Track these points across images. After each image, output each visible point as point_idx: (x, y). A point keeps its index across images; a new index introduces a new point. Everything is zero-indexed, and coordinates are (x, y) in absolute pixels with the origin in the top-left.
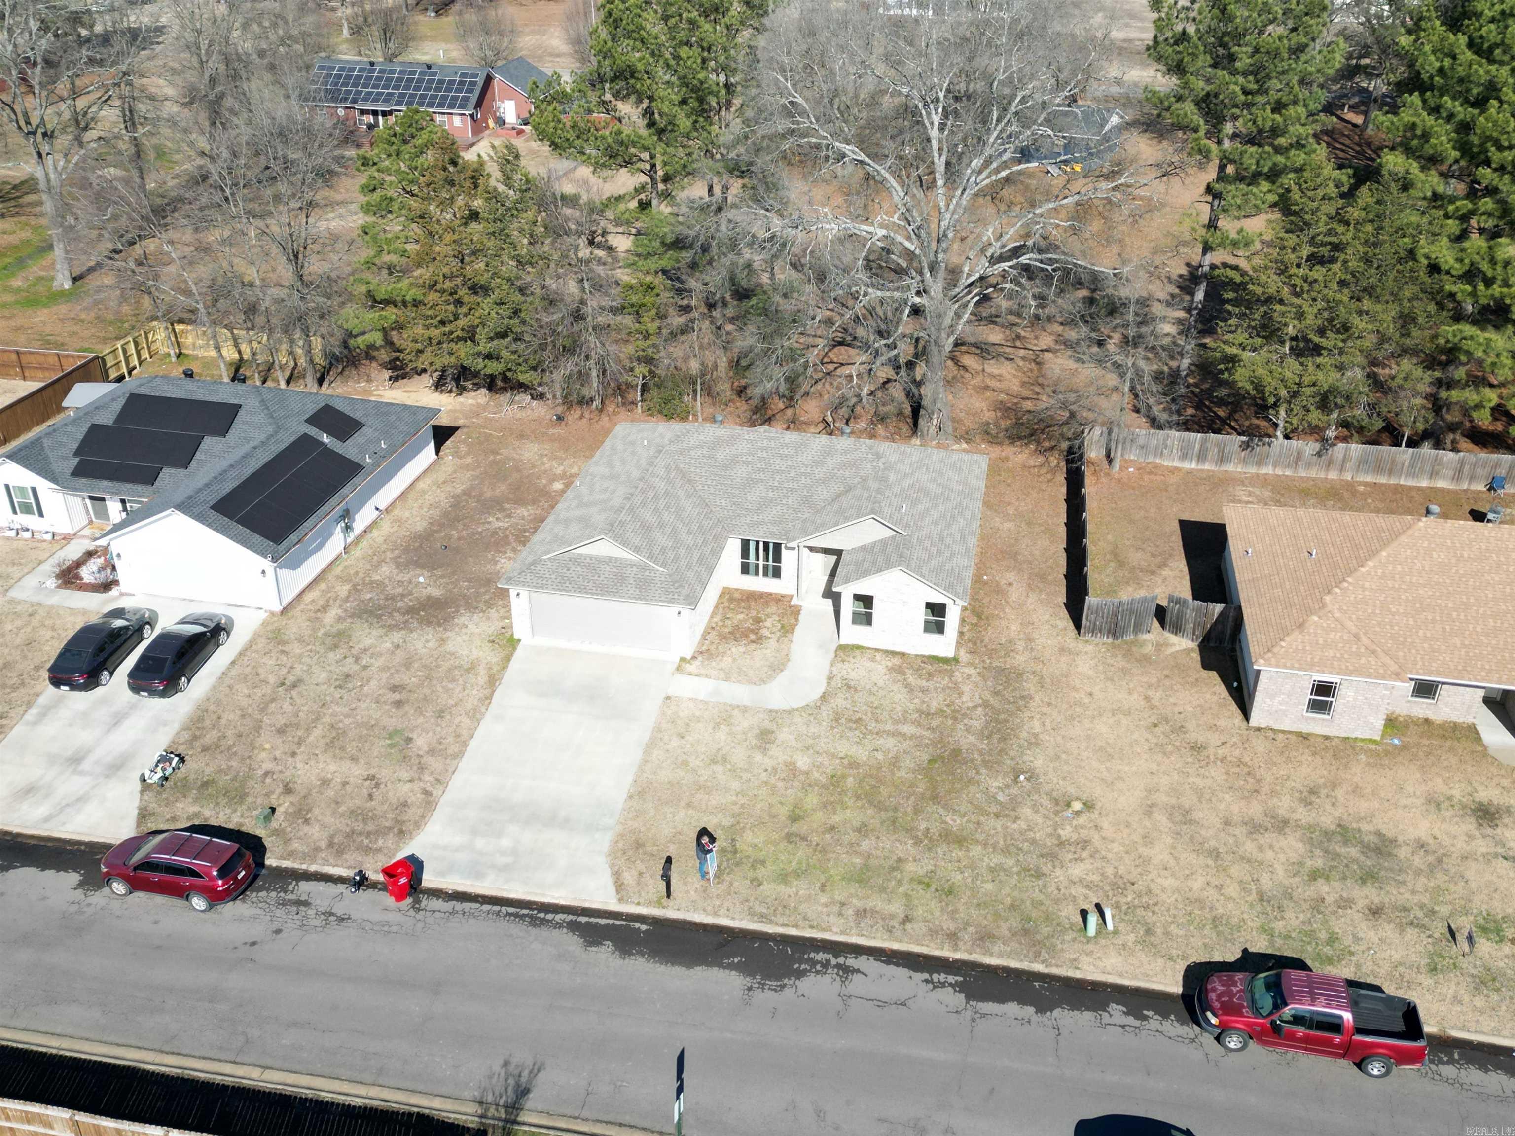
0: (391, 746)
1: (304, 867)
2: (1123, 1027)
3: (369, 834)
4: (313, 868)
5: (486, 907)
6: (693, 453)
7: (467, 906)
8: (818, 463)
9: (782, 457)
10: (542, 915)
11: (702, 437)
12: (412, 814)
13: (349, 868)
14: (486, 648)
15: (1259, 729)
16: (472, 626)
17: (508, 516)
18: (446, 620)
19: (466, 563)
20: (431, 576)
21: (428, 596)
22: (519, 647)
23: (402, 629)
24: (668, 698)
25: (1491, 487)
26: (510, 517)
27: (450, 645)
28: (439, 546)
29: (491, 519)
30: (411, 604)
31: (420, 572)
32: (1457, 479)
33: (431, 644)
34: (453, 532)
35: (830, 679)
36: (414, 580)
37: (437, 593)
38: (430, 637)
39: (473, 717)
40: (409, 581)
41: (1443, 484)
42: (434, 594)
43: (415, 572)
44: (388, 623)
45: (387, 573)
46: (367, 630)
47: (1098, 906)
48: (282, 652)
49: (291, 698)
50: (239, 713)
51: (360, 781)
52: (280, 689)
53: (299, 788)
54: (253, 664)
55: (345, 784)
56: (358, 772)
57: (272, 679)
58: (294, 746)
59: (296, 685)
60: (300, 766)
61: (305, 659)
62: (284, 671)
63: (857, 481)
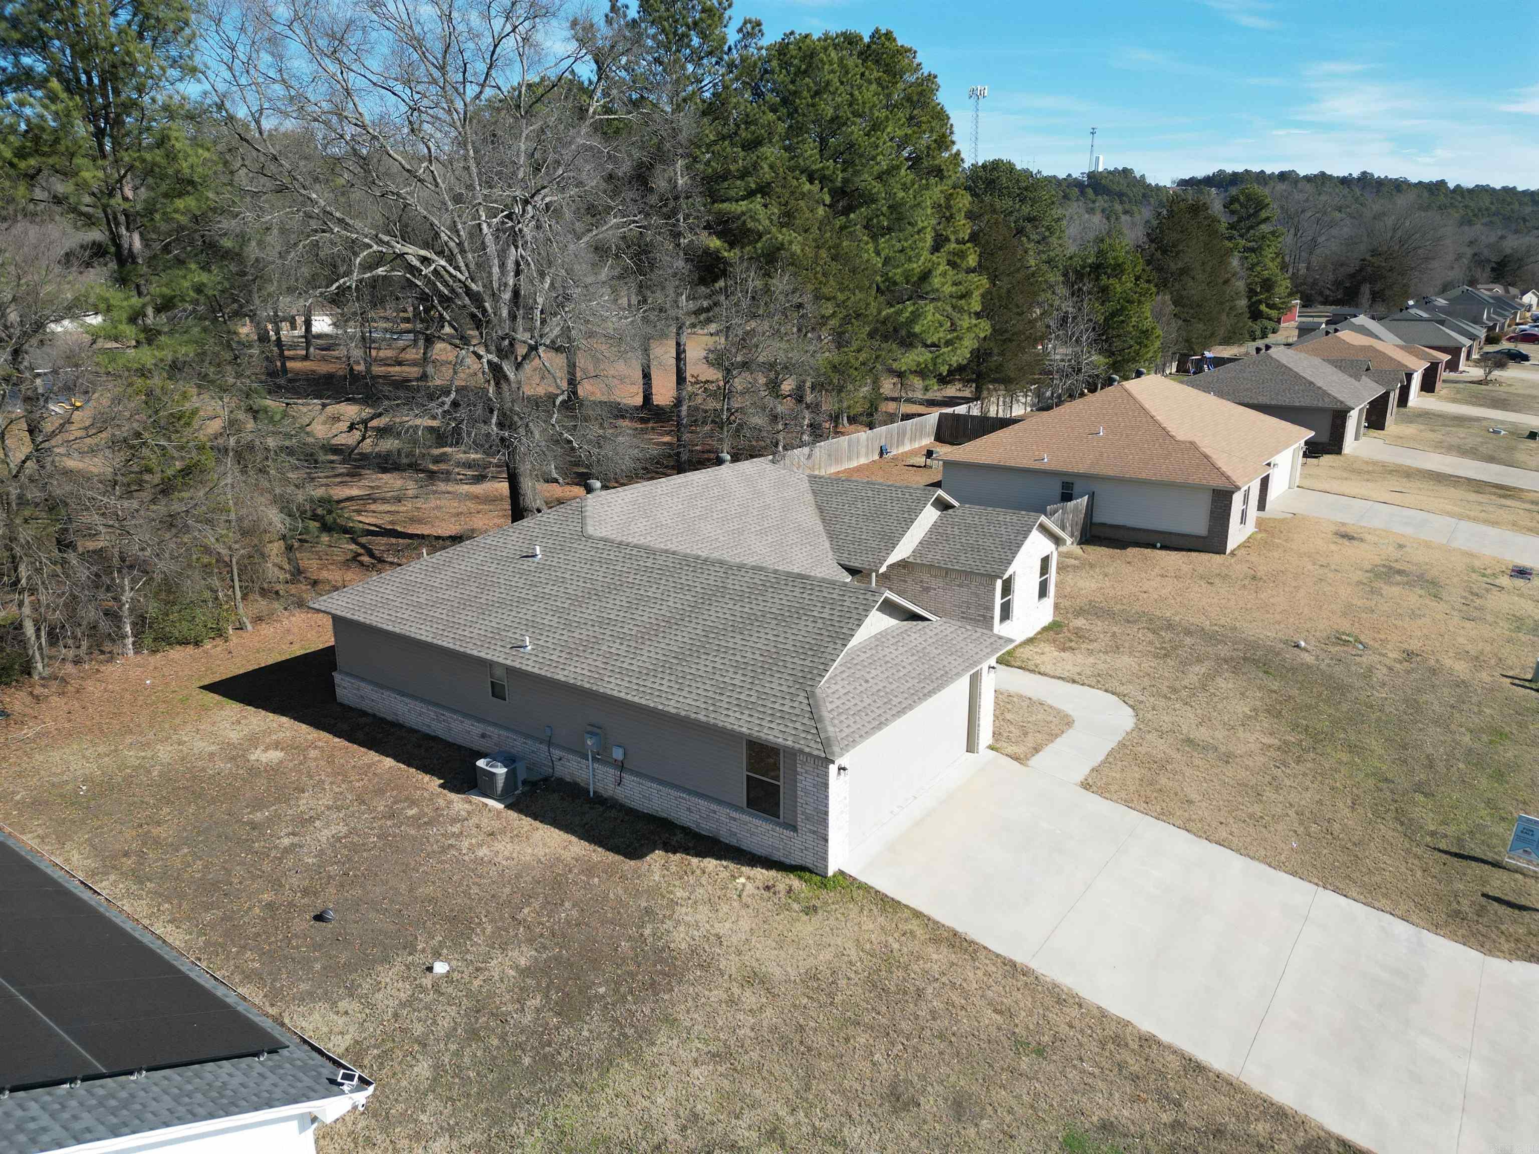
14: (832, 922)
15: (1233, 553)
16: (720, 929)
17: (305, 821)
18: (661, 960)
19: (432, 900)
20: (437, 955)
21: (524, 972)
22: (863, 878)
23: (645, 1034)
24: (1086, 785)
25: (881, 454)
26: (311, 820)
27: (777, 971)
28: (302, 923)
29: (286, 841)
30: (535, 1002)
31: (398, 968)
32: (867, 454)
33: (750, 999)
34: (266, 897)
35: (1074, 681)
36: (427, 981)
37: (524, 956)
38: (717, 994)
39: (1060, 1001)
40: (422, 989)
41: (863, 461)
42: (523, 962)
43: (388, 975)
44: (595, 1054)
45: (341, 1021)
46: (600, 1098)
47: (1503, 675)
63: (809, 497)
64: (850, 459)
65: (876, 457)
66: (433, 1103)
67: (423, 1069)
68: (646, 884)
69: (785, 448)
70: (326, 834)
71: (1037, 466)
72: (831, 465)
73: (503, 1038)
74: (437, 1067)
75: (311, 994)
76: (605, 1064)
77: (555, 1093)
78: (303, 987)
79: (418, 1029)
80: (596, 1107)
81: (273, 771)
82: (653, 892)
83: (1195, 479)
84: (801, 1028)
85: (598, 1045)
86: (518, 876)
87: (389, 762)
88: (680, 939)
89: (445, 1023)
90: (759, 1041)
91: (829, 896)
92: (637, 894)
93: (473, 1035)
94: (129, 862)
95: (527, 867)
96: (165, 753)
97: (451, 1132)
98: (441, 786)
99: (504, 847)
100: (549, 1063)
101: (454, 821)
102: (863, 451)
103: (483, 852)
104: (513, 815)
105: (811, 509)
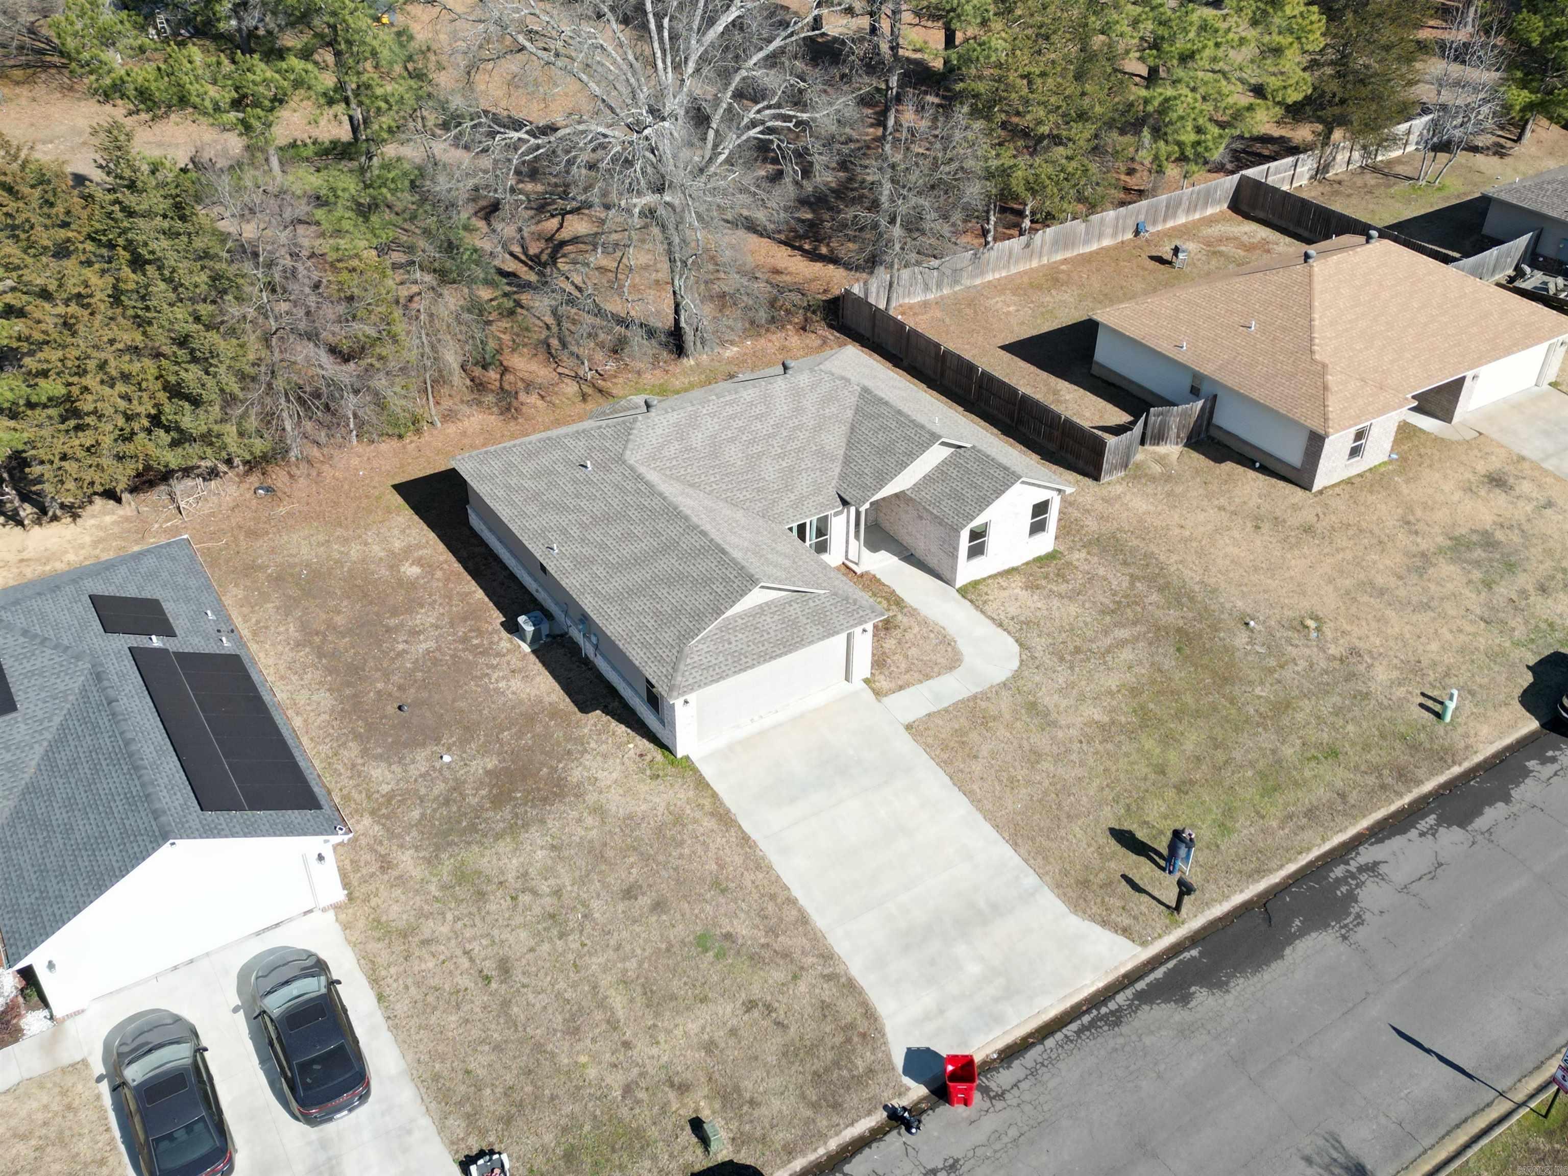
0: (718, 956)
1: (821, 1151)
2: (1556, 774)
3: (836, 1064)
4: (833, 1144)
5: (1050, 1042)
6: (665, 452)
7: (1034, 1054)
8: (798, 410)
9: (759, 417)
10: (1104, 1010)
11: (659, 431)
12: (848, 1009)
13: (869, 1113)
14: (662, 788)
15: (1321, 492)
16: (600, 774)
17: (415, 633)
18: (558, 786)
19: (462, 711)
20: (449, 749)
21: (488, 773)
22: (697, 765)
23: (526, 826)
24: (909, 727)
25: (1137, 233)
26: (419, 633)
27: (614, 809)
28: (391, 709)
29: (401, 647)
30: (483, 792)
31: (428, 752)
32: (1115, 235)
33: (589, 821)
34: (380, 686)
35: (1000, 625)
36: (437, 765)
37: (491, 763)
38: (575, 814)
39: (758, 867)
40: (434, 769)
41: (1107, 242)
42: (490, 766)
43: (421, 755)
44: (498, 829)
45: (390, 776)
46: (487, 852)
47: (1423, 694)
48: (425, 942)
49: (524, 986)
50: (487, 1048)
51: (746, 1017)
52: (494, 985)
53: (689, 1075)
54: (410, 981)
55: (733, 1032)
56: (729, 1009)
57: (464, 981)
58: (615, 1035)
59: (505, 968)
60: (655, 1051)
61: (468, 933)
62: (465, 963)
63: (850, 413)
64: (1087, 242)
65: (1129, 235)
66: (414, 833)
67: (416, 814)
68: (577, 733)
69: (995, 240)
70: (424, 646)
71: (1172, 353)
72: (1057, 252)
73: (459, 808)
74: (423, 815)
75: (381, 755)
76: (498, 837)
77: (469, 843)
78: (379, 750)
79: (423, 791)
80: (483, 856)
81: (412, 585)
82: (580, 741)
83: (1297, 414)
84: (605, 844)
85: (502, 825)
86: (513, 707)
87: (480, 594)
88: (576, 775)
89: (436, 792)
90: (580, 845)
91: (670, 770)
92: (568, 739)
93: (447, 802)
94: (317, 639)
95: (521, 702)
96: (355, 551)
97: (417, 848)
98: (502, 624)
99: (516, 684)
100: (473, 828)
101: (499, 654)
102: (1109, 231)
103: (502, 685)
104: (533, 658)
105: (844, 429)
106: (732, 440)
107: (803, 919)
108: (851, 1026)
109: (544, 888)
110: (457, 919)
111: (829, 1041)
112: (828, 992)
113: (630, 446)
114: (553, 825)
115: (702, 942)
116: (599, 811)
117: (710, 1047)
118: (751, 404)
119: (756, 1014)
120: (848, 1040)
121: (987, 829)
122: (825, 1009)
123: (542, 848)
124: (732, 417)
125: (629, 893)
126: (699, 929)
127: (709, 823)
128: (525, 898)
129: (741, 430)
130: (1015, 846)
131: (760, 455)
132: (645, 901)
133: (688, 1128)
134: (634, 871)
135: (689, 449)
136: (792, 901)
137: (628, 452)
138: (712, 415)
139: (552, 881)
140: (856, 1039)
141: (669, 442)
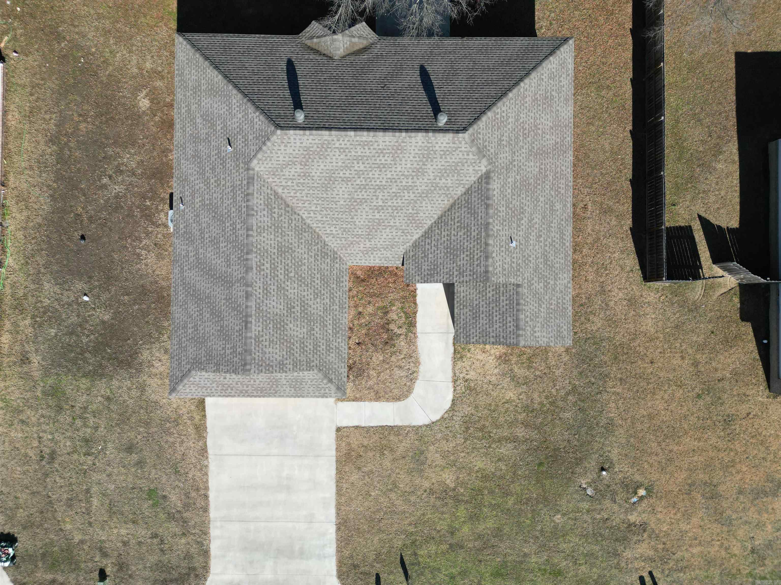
0: (153, 505)
8: (419, 172)
12: (198, 562)
16: (156, 363)
17: (118, 171)
18: (132, 356)
21: (102, 322)
24: (338, 429)
26: (121, 172)
27: (150, 392)
38: (129, 383)
39: (201, 470)
42: (106, 318)
44: (87, 369)
46: (74, 382)
47: (651, 573)
48: (23, 422)
49: (57, 471)
50: (28, 491)
51: (149, 540)
52: (44, 463)
53: (109, 551)
54: (7, 439)
55: (140, 543)
56: (143, 533)
57: (31, 453)
58: (87, 517)
59: (53, 456)
60: (101, 532)
61: (44, 427)
62: (36, 444)
63: (460, 191)
75: (55, 273)
76: (85, 375)
77: (69, 371)
80: (71, 384)
85: (90, 367)
90: (121, 405)
93: (72, 332)
97: (43, 357)
101: (155, 223)
105: (447, 203)
106: (346, 180)
107: (206, 510)
108: (194, 569)
109: (91, 421)
110: (43, 416)
111: (180, 570)
112: (194, 550)
113: (260, 156)
114: (115, 383)
115: (151, 493)
116: (142, 388)
117: (125, 544)
118: (382, 152)
119: (155, 541)
120: (189, 575)
121: (332, 511)
122: (188, 556)
123: (102, 396)
124: (358, 159)
125: (130, 449)
126: (152, 487)
127: (191, 430)
128: (79, 423)
129: (359, 173)
130: (338, 529)
131: (362, 201)
132: (135, 457)
133: (97, 572)
134: (139, 437)
135: (306, 175)
136: (206, 497)
137: (255, 162)
138: (342, 150)
139: (96, 420)
140: (192, 575)
141: (294, 163)
